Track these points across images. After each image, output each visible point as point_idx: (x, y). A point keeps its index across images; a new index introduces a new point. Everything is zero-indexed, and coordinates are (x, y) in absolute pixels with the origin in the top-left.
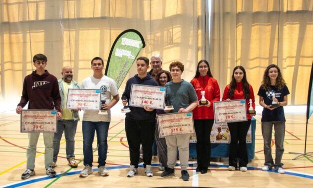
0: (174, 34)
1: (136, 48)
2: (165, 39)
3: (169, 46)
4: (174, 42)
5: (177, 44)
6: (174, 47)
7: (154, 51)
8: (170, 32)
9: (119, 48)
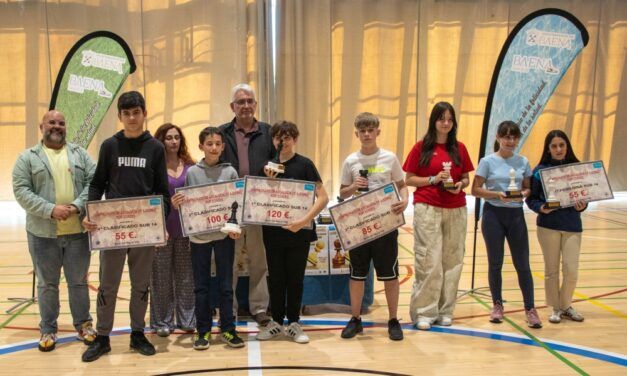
0: (194, 43)
1: (116, 73)
2: (177, 54)
3: (185, 70)
4: (195, 61)
5: (203, 67)
6: (196, 71)
7: (152, 81)
8: (187, 39)
9: (77, 74)
